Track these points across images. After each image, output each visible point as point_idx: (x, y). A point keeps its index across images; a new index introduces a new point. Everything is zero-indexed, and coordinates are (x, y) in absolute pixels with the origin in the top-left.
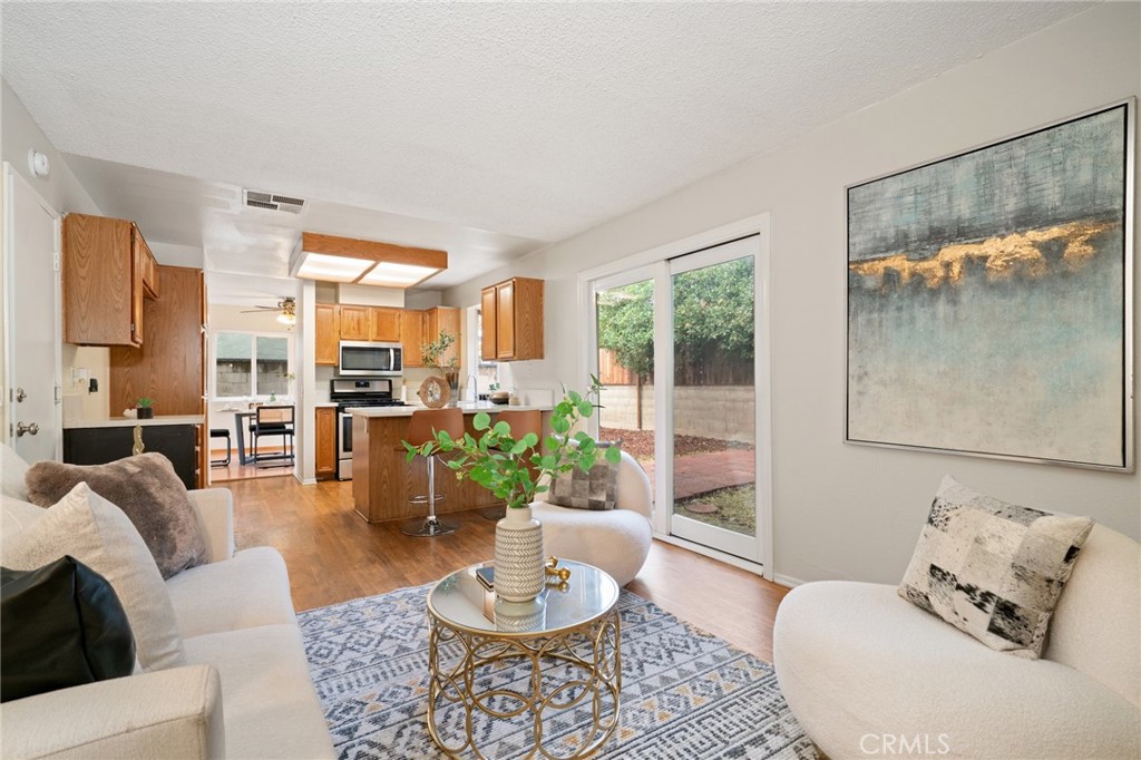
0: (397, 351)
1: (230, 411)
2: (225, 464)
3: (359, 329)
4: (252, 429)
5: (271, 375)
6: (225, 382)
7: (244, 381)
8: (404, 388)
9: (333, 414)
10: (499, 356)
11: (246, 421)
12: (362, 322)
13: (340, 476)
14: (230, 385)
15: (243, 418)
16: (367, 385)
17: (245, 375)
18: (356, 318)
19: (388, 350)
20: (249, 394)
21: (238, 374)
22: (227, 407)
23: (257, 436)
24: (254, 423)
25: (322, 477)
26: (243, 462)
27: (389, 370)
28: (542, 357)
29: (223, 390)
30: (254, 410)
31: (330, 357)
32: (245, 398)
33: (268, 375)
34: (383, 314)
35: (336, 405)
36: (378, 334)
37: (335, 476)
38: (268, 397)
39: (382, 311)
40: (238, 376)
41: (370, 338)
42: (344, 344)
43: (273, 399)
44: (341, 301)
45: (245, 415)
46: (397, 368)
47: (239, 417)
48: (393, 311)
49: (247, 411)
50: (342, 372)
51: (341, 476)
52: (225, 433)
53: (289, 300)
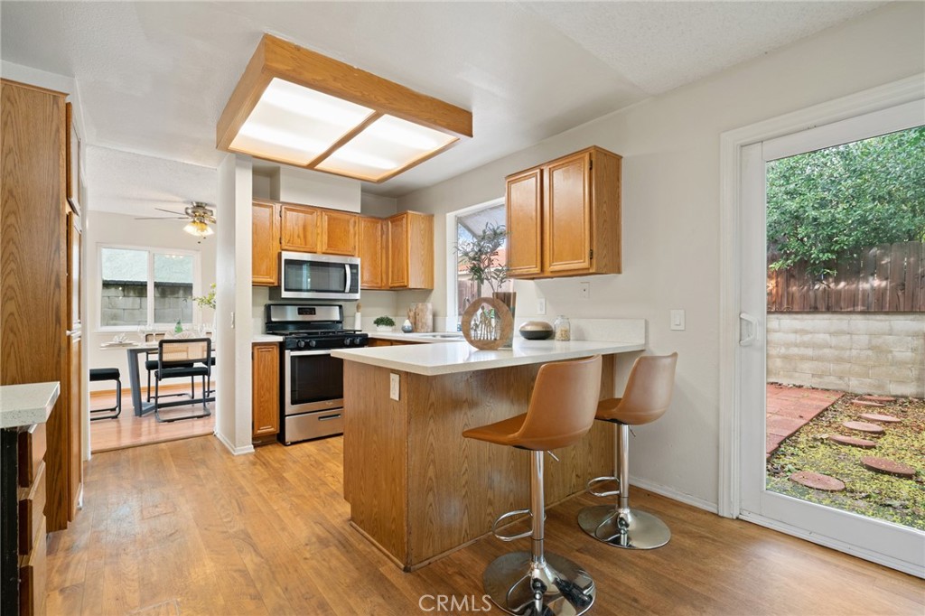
0: (353, 267)
1: (121, 344)
2: (114, 414)
3: (305, 237)
4: (151, 366)
5: (170, 300)
6: (113, 308)
7: (137, 306)
8: (358, 315)
9: (276, 352)
10: (548, 269)
11: (142, 358)
12: (309, 229)
13: (287, 440)
14: (120, 312)
15: (139, 355)
16: (312, 312)
17: (138, 300)
18: (301, 223)
19: (343, 266)
20: (143, 322)
21: (131, 299)
22: (116, 340)
23: (158, 378)
24: (154, 358)
25: (260, 441)
26: (139, 411)
27: (344, 292)
28: (619, 271)
29: (111, 318)
30: (154, 344)
31: (268, 274)
32: (141, 328)
33: (167, 299)
34: (335, 219)
35: (280, 339)
36: (329, 246)
37: (280, 438)
38: (173, 326)
39: (335, 215)
40: (131, 301)
41: (319, 249)
42: (286, 255)
43: (179, 330)
44: (283, 198)
45: (141, 351)
46: (354, 289)
47: (134, 353)
48: (347, 217)
49: (144, 345)
50: (285, 294)
51: (289, 437)
52: (113, 375)
53: (199, 206)
